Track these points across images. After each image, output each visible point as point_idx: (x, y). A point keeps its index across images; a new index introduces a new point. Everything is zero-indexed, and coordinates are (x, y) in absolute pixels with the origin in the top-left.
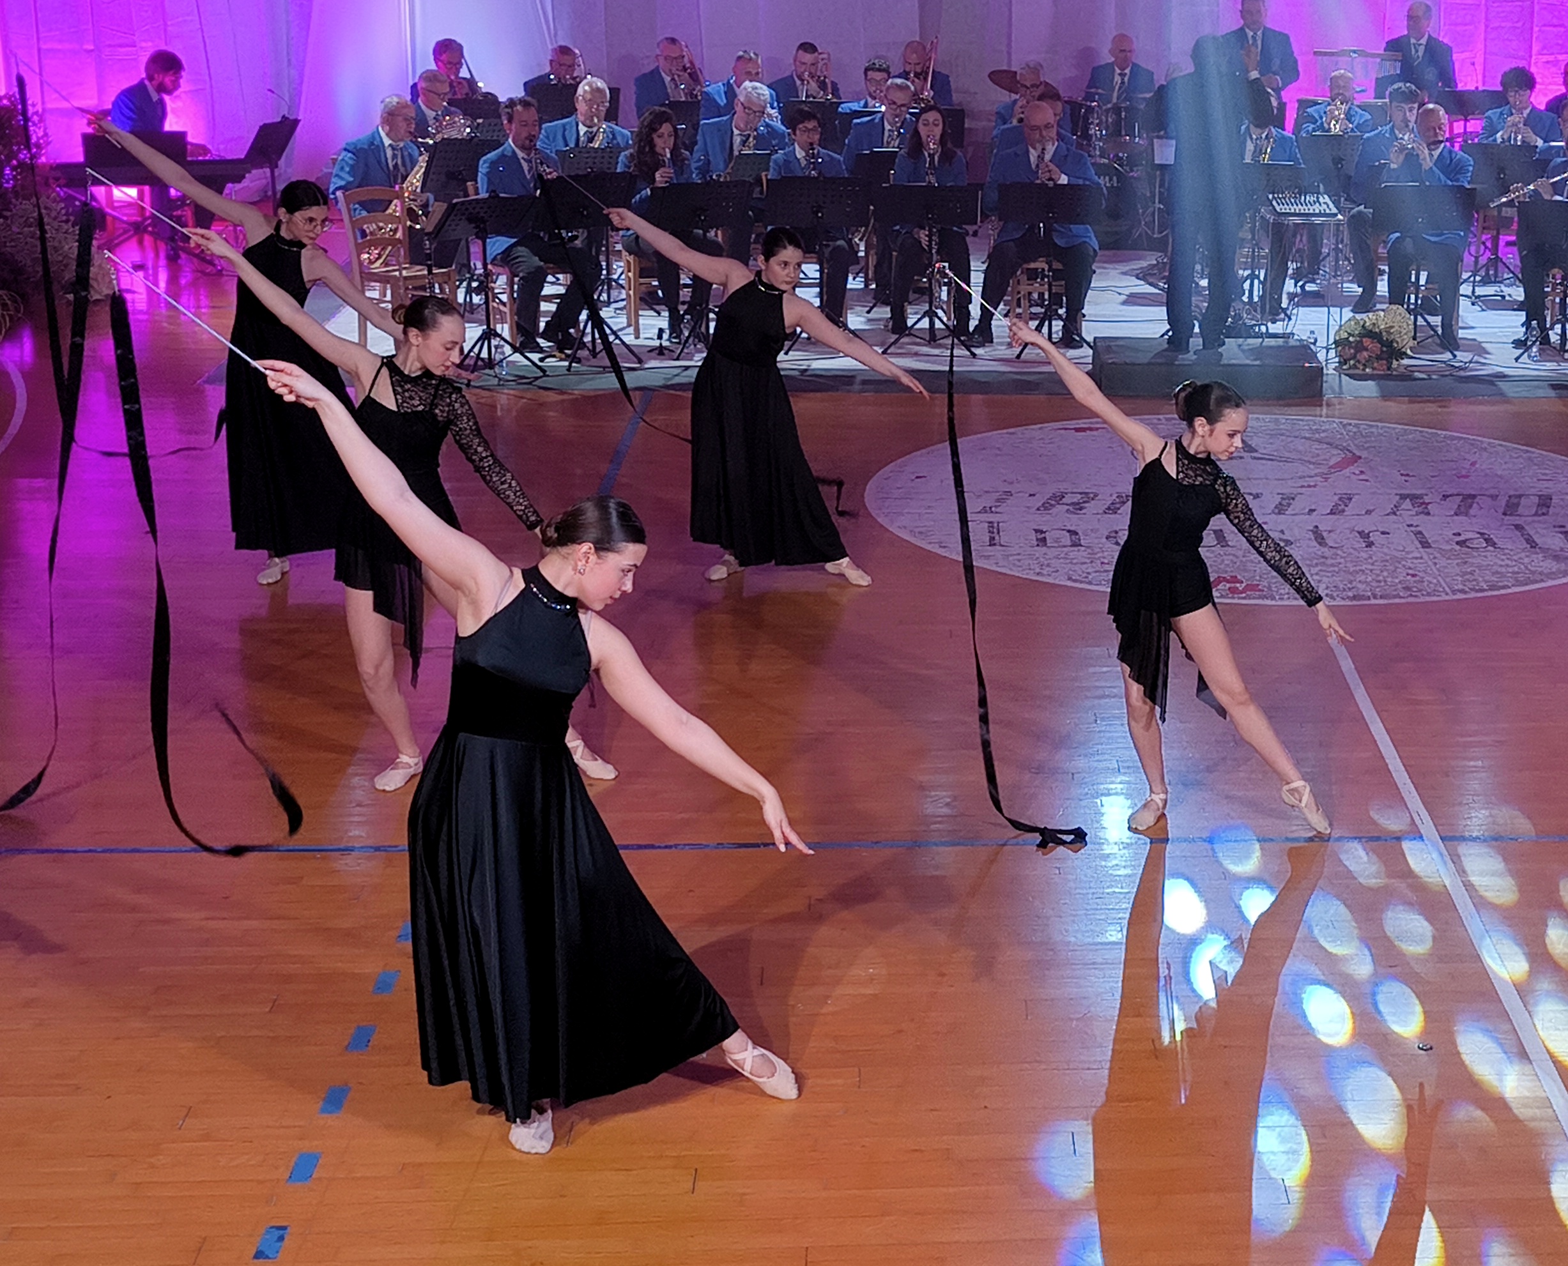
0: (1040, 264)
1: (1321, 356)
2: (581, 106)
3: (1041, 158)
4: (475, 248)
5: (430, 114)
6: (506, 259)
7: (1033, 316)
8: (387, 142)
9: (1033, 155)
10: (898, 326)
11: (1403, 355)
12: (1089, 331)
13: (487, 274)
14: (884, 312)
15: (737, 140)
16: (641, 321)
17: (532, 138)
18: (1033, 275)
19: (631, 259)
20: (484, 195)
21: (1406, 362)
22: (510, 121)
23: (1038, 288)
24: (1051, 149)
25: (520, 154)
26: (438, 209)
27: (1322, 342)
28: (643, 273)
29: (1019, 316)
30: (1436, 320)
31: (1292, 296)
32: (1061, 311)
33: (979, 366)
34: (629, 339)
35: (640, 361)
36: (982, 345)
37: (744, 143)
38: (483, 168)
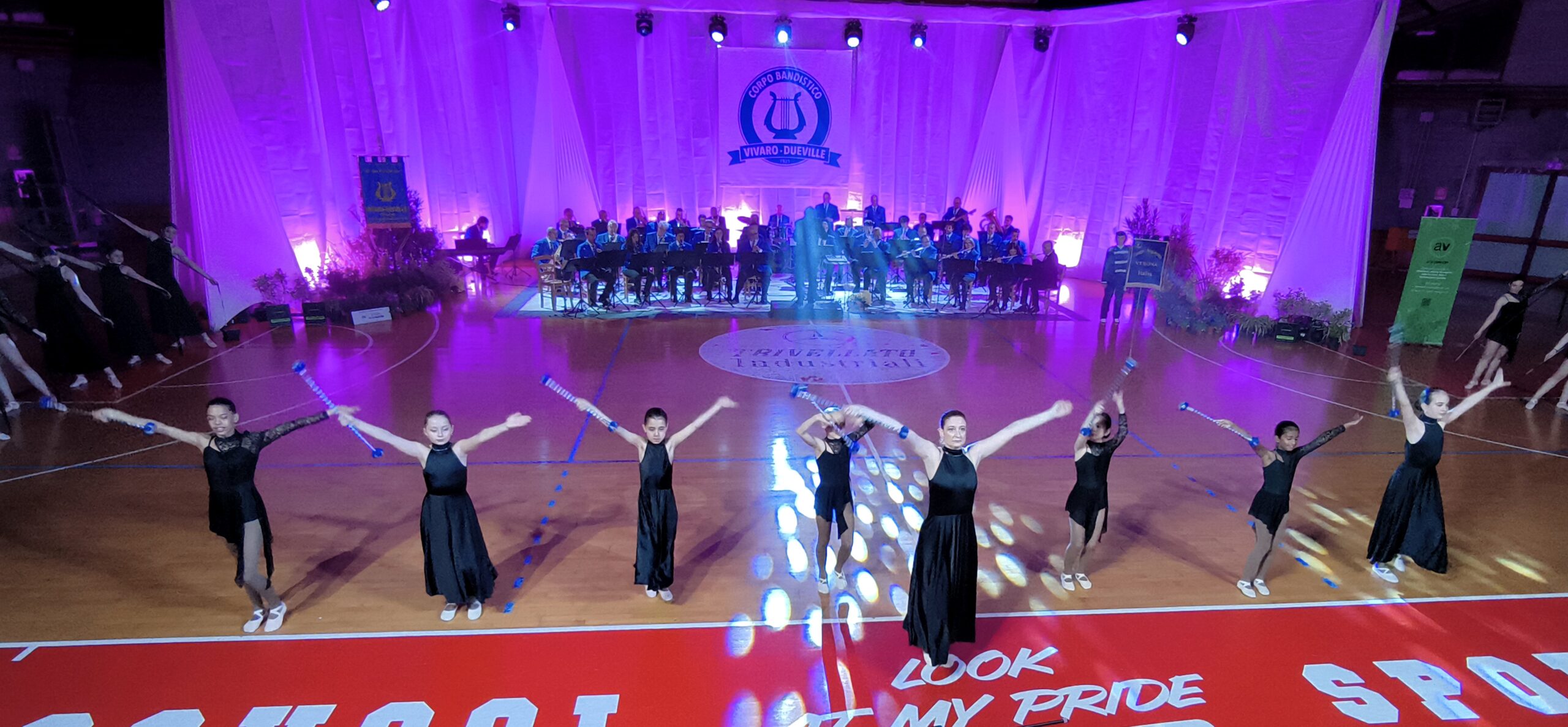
0: (754, 278)
1: (843, 306)
2: (609, 229)
3: (753, 244)
4: (577, 274)
5: (563, 232)
6: (586, 278)
7: (752, 294)
8: (549, 241)
9: (751, 243)
10: (709, 297)
11: (868, 306)
12: (769, 299)
13: (581, 283)
14: (705, 293)
15: (658, 240)
16: (629, 297)
17: (594, 240)
18: (751, 281)
19: (625, 277)
20: (579, 257)
21: (869, 308)
22: (588, 234)
23: (753, 285)
24: (757, 241)
25: (591, 245)
26: (565, 262)
27: (843, 302)
28: (629, 282)
29: (747, 294)
30: (879, 295)
31: (833, 287)
32: (761, 293)
33: (734, 310)
34: (625, 302)
35: (628, 309)
36: (735, 303)
37: (661, 241)
38: (579, 248)
